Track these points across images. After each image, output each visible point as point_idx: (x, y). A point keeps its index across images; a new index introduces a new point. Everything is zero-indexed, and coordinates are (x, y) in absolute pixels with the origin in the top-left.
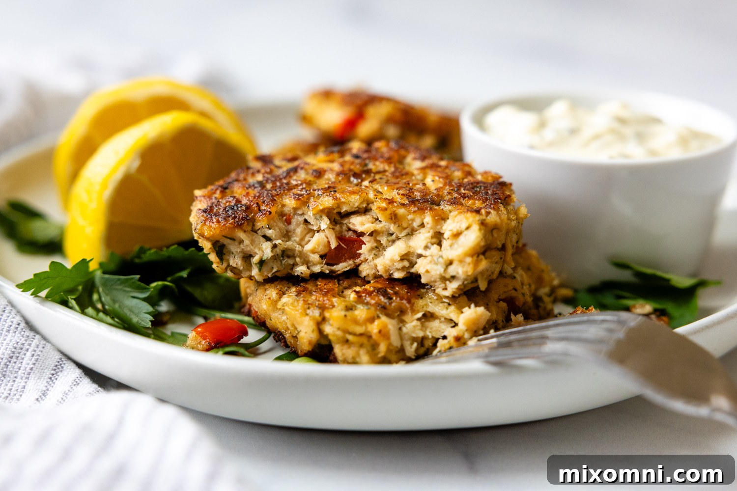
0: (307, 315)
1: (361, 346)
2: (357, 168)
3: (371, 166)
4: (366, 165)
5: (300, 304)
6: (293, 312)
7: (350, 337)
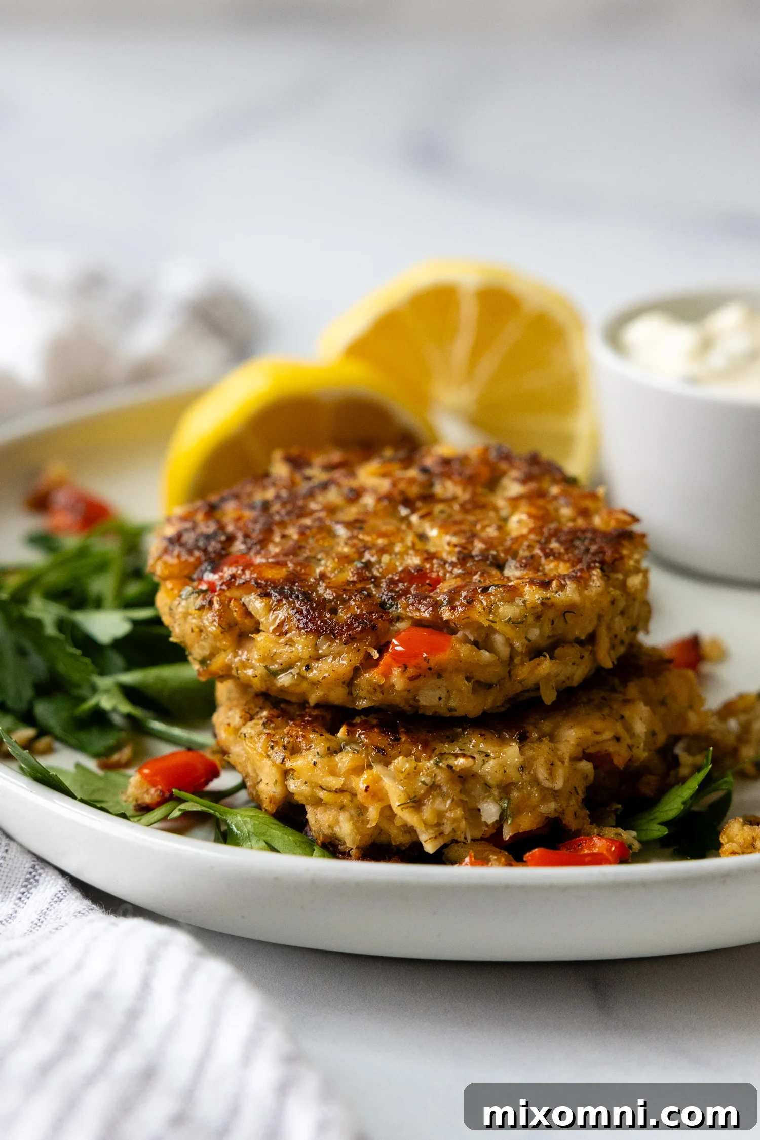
0: (268, 757)
1: (342, 808)
2: (414, 491)
3: (438, 489)
4: (431, 485)
5: (262, 741)
6: (250, 751)
7: (322, 794)
